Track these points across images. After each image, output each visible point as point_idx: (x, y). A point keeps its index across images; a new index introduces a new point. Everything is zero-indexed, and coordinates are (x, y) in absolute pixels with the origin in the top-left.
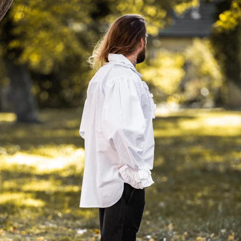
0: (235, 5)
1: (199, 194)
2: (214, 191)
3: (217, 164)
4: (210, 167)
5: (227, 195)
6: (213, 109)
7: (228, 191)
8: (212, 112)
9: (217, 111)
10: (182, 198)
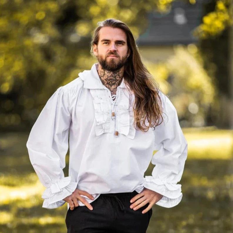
0: (221, 6)
1: (184, 223)
2: (202, 219)
3: (205, 189)
4: (197, 193)
5: (215, 223)
6: (204, 128)
7: (217, 218)
8: (203, 131)
9: (208, 131)
10: (164, 227)
